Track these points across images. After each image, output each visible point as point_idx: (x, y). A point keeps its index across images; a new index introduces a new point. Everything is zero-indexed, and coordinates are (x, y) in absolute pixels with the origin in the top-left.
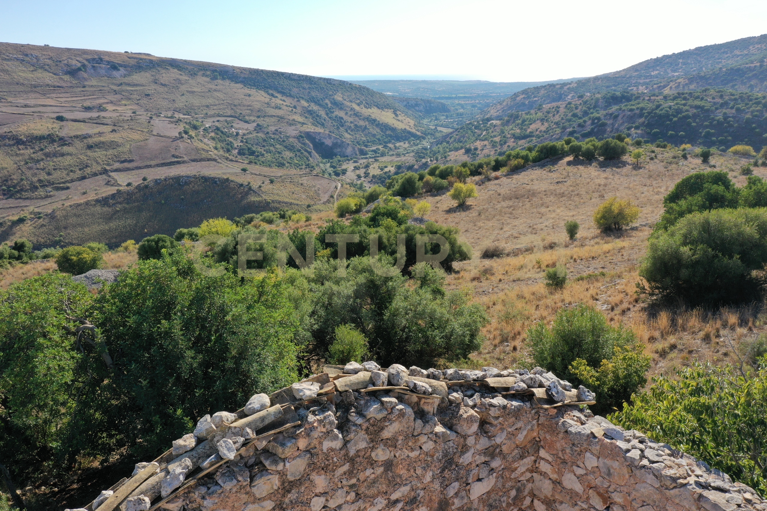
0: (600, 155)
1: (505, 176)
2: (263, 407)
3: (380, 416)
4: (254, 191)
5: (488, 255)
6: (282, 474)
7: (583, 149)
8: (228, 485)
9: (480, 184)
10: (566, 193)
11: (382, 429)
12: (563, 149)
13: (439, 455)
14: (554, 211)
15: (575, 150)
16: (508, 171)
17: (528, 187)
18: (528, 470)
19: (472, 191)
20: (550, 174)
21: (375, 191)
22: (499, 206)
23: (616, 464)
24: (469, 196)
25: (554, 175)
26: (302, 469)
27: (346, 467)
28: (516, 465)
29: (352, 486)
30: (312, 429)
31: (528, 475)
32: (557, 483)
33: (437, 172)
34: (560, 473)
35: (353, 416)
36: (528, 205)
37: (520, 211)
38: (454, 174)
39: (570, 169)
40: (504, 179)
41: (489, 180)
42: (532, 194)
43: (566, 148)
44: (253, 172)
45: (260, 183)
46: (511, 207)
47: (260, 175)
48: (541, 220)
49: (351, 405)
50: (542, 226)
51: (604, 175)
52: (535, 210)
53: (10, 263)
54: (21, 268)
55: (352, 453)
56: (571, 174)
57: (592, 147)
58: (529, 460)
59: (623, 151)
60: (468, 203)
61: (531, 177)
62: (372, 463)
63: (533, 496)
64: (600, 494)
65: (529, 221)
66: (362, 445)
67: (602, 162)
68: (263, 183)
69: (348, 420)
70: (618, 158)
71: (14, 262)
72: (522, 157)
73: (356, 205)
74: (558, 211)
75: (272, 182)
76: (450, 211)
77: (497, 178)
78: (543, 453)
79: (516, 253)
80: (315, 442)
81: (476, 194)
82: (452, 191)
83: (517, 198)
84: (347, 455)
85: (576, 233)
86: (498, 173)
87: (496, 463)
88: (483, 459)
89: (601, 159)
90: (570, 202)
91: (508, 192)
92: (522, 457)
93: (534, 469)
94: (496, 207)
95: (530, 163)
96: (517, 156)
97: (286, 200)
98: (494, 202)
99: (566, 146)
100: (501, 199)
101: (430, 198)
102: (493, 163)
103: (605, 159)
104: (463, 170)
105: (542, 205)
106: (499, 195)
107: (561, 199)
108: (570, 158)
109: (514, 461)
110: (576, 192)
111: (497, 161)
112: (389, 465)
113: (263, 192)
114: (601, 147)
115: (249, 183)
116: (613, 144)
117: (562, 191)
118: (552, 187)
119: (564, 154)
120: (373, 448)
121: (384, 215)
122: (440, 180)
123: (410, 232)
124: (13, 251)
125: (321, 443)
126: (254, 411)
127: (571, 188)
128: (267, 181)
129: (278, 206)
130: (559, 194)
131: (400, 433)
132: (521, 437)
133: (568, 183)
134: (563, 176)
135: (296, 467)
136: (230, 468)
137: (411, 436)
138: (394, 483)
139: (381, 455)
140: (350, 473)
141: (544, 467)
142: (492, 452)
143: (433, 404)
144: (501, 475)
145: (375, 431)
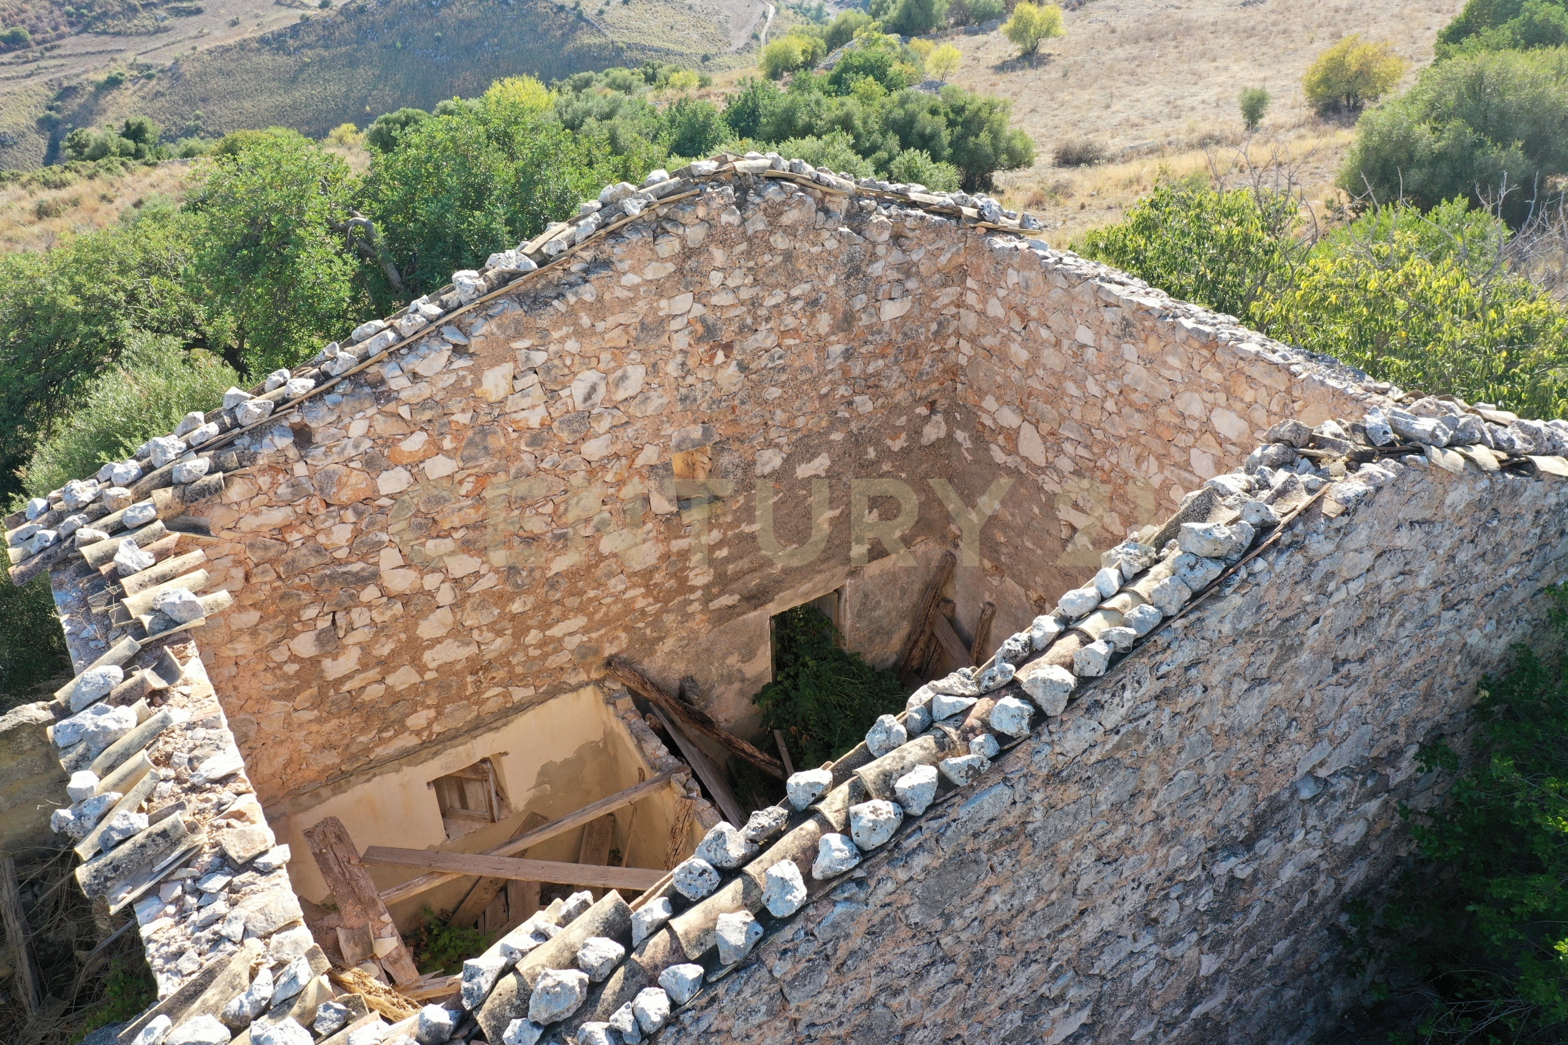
2: (662, 179)
3: (779, 199)
4: (588, 22)
5: (1069, 159)
6: (683, 239)
8: (635, 238)
9: (1070, 6)
10: (1260, 27)
11: (781, 213)
13: (844, 257)
14: (1226, 69)
17: (1178, 15)
18: (952, 302)
19: (1053, 22)
21: (845, 21)
22: (1108, 58)
23: (1033, 274)
24: (1047, 33)
26: (701, 237)
27: (744, 246)
28: (936, 293)
29: (750, 269)
30: (711, 199)
31: (953, 310)
32: (982, 313)
34: (985, 302)
35: (752, 197)
36: (1172, 54)
37: (1152, 69)
42: (1184, 30)
46: (1134, 58)
48: (1194, 89)
49: (749, 188)
50: (1194, 101)
52: (1186, 67)
53: (123, 164)
54: (146, 175)
55: (750, 232)
58: (953, 291)
60: (1042, 51)
62: (771, 249)
63: (959, 335)
64: (1019, 314)
65: (1168, 90)
66: (761, 226)
68: (608, 4)
69: (746, 201)
71: (131, 163)
73: (804, 52)
74: (1235, 68)
75: (626, 1)
76: (1004, 67)
78: (970, 283)
79: (1125, 157)
80: (714, 213)
81: (1061, 30)
82: (1010, 22)
83: (1151, 40)
84: (744, 233)
85: (1261, 116)
87: (911, 284)
88: (896, 275)
90: (1265, 49)
91: (1132, 25)
92: (944, 285)
93: (959, 304)
94: (1104, 58)
97: (657, 44)
98: (1099, 47)
100: (1115, 41)
101: (964, 40)
105: (1203, 55)
106: (1113, 31)
109: (935, 288)
110: (1282, 27)
112: (788, 256)
113: (608, 25)
117: (1251, 24)
118: (1231, 15)
120: (771, 233)
121: (858, 69)
123: (909, 106)
125: (719, 215)
126: (654, 183)
127: (1273, 17)
129: (640, 56)
130: (1245, 31)
131: (800, 222)
132: (943, 259)
135: (695, 234)
136: (635, 226)
137: (812, 228)
138: (794, 277)
139: (780, 242)
140: (748, 254)
141: (971, 299)
142: (907, 270)
143: (840, 205)
144: (918, 301)
145: (774, 214)
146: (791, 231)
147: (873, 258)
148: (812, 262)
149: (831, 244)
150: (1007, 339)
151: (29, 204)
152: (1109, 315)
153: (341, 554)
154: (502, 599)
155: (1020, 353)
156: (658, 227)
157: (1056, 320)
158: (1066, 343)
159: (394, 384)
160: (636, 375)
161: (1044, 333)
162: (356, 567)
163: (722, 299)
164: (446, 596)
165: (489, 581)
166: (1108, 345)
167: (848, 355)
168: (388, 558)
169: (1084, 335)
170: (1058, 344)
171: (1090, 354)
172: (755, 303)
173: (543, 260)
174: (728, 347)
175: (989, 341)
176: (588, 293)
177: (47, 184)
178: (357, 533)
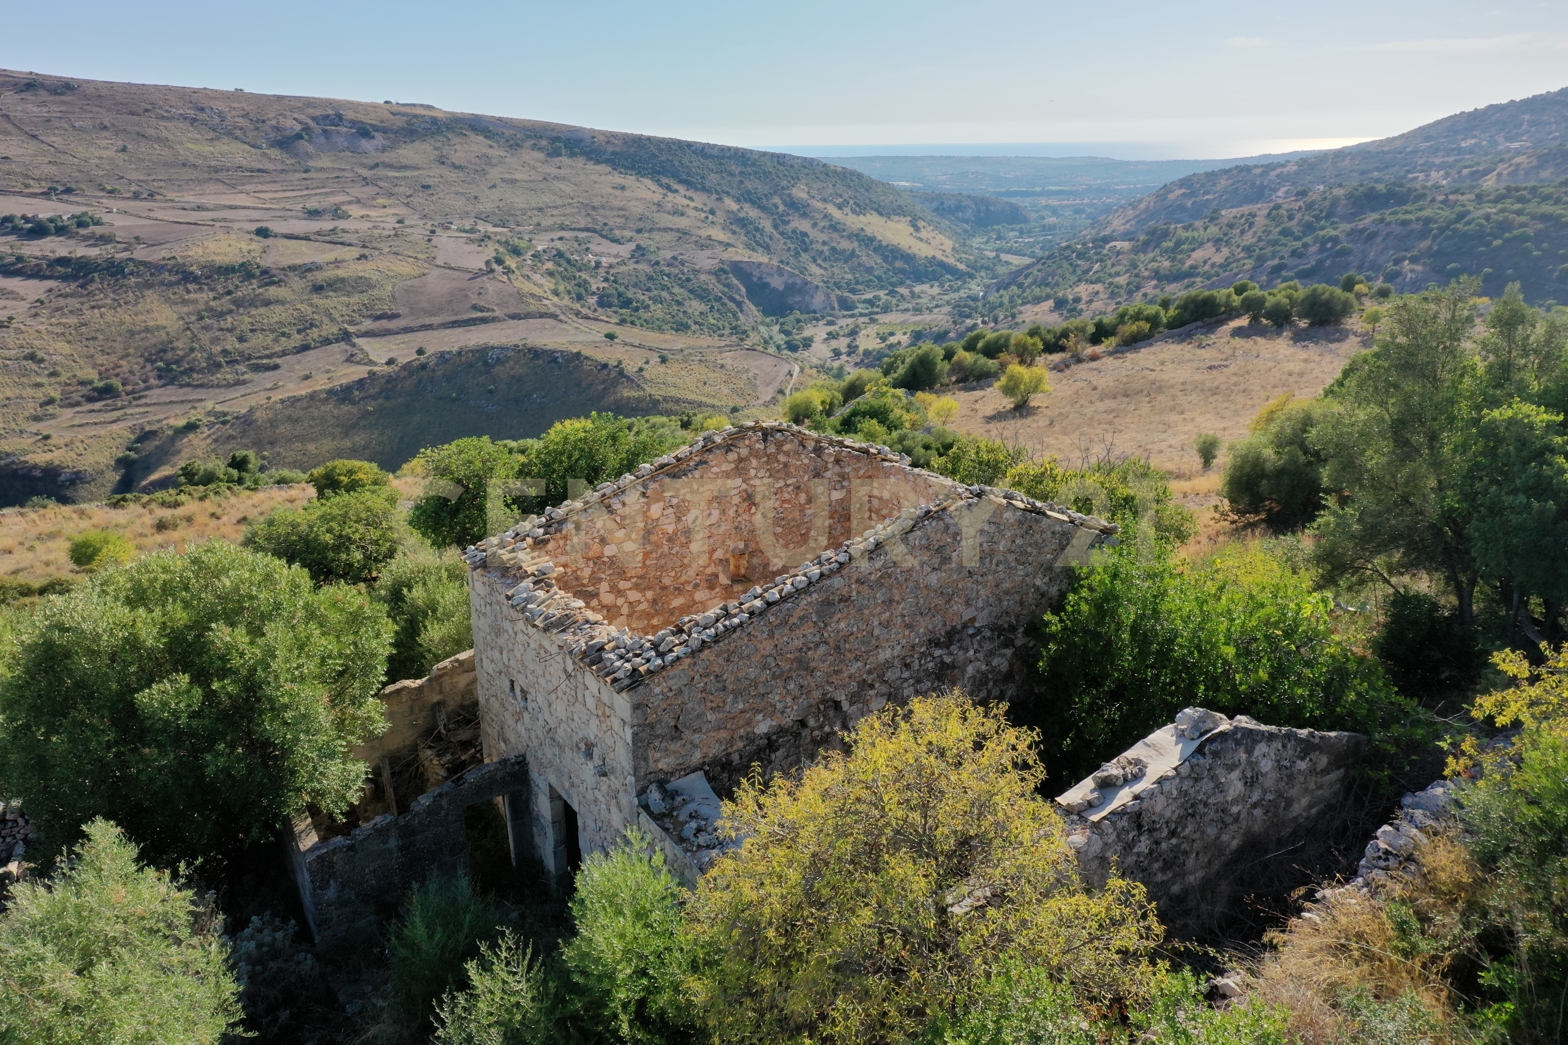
0: (1301, 317)
1: (1111, 354)
3: (781, 439)
6: (739, 454)
7: (1267, 304)
8: (718, 452)
9: (1057, 368)
10: (1223, 387)
12: (1228, 305)
13: (812, 468)
14: (1193, 420)
15: (1252, 307)
16: (1118, 345)
17: (1152, 376)
19: (1041, 381)
20: (1199, 352)
21: (859, 378)
22: (1089, 411)
24: (1035, 389)
25: (1206, 354)
26: (747, 454)
27: (765, 459)
29: (768, 470)
33: (980, 345)
36: (1145, 408)
37: (1128, 420)
38: (1012, 348)
39: (1238, 342)
40: (1108, 362)
41: (1079, 361)
42: (1155, 389)
43: (1236, 300)
44: (628, 340)
45: (640, 364)
46: (1112, 411)
47: (640, 346)
48: (1163, 436)
49: (768, 434)
50: (1163, 446)
51: (1302, 354)
52: (1157, 418)
53: (229, 488)
54: (249, 497)
55: (768, 453)
56: (1239, 353)
57: (1287, 301)
59: (1346, 310)
60: (1032, 404)
61: (1162, 356)
62: (778, 461)
66: (773, 451)
67: (1304, 330)
68: (647, 362)
69: (767, 439)
70: (1337, 322)
71: (236, 488)
72: (1147, 319)
73: (823, 402)
74: (1199, 420)
75: (664, 360)
77: (1094, 358)
81: (1048, 387)
82: (1003, 380)
83: (1126, 396)
85: (1214, 457)
86: (1099, 349)
88: (838, 478)
89: (1303, 324)
90: (1226, 405)
91: (1112, 384)
94: (1086, 411)
95: (1161, 329)
96: (1137, 317)
97: (691, 397)
98: (1082, 402)
99: (1235, 297)
100: (1096, 397)
101: (964, 395)
102: (1091, 329)
103: (1311, 325)
104: (1030, 340)
105: (1173, 409)
106: (1095, 389)
107: (1211, 399)
108: (1243, 321)
110: (1242, 387)
111: (1099, 326)
113: (646, 381)
114: (1303, 301)
115: (620, 362)
116: (1327, 294)
117: (1216, 384)
118: (1199, 377)
119: (1232, 313)
120: (778, 454)
121: (864, 414)
122: (983, 360)
124: (230, 470)
127: (1234, 379)
128: (655, 359)
129: (675, 407)
130: (1210, 390)
131: (791, 450)
133: (1233, 369)
134: (1223, 356)
136: (718, 447)
137: (797, 453)
138: (788, 475)
139: (782, 458)
140: (767, 463)
142: (843, 477)
143: (811, 445)
145: (779, 445)
146: (787, 453)
147: (826, 469)
148: (797, 468)
149: (806, 461)
151: (149, 520)
153: (585, 581)
154: (649, 616)
156: (728, 449)
159: (615, 507)
162: (590, 589)
164: (625, 610)
165: (644, 606)
168: (604, 587)
173: (678, 459)
177: (164, 504)
178: (593, 572)
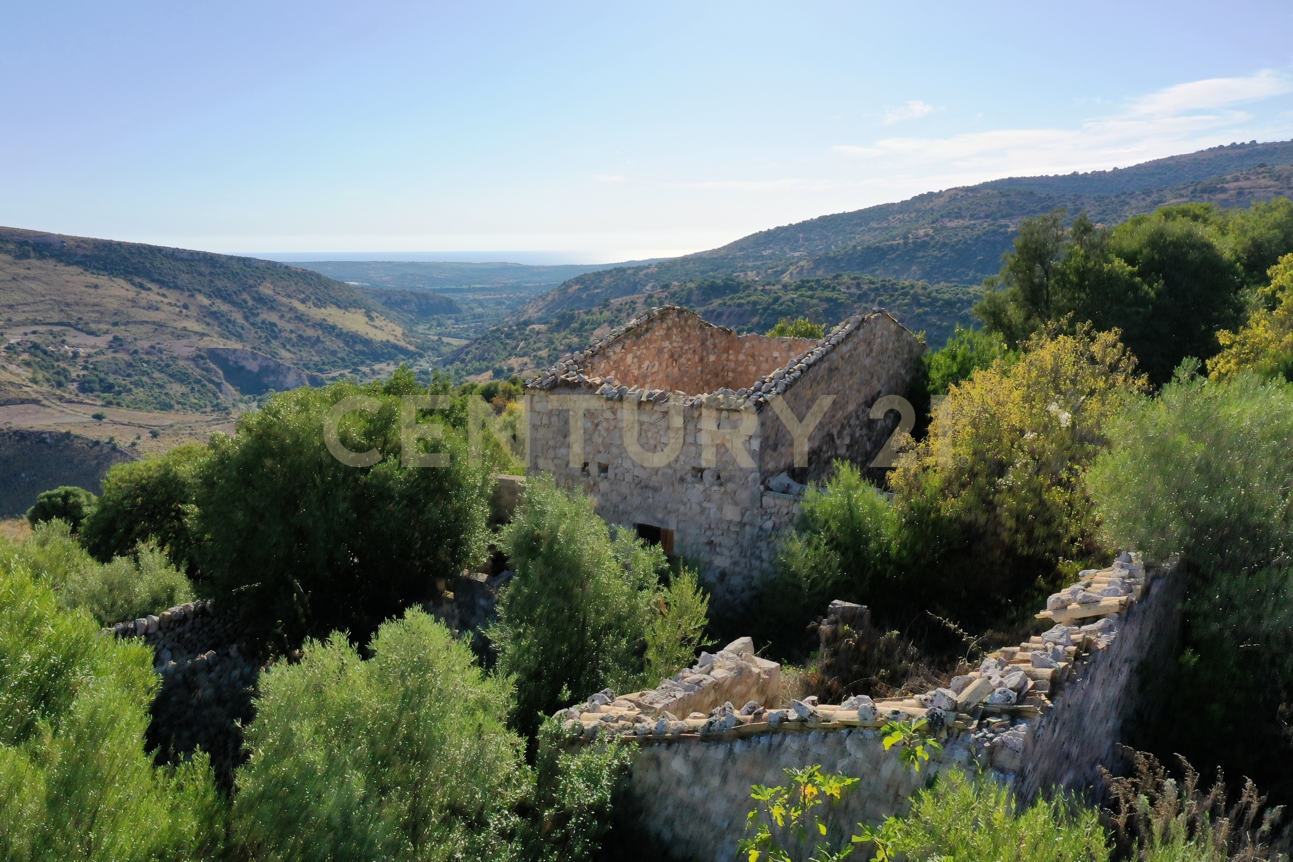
4: (121, 452)
18: (725, 359)
34: (737, 357)
44: (116, 419)
45: (132, 439)
47: (130, 424)
64: (751, 356)
68: (139, 438)
75: (155, 435)
78: (731, 352)
87: (716, 350)
93: (728, 360)
112: (689, 334)
113: (139, 454)
115: (112, 439)
128: (146, 434)
132: (723, 344)
135: (670, 322)
138: (690, 343)
141: (732, 357)
142: (715, 346)
144: (718, 356)
147: (707, 340)
149: (698, 333)
150: (747, 366)
152: (784, 345)
155: (753, 369)
157: (765, 353)
158: (770, 359)
159: (610, 354)
160: (657, 364)
161: (761, 358)
163: (675, 344)
166: (784, 354)
167: (702, 371)
169: (776, 354)
170: (767, 360)
171: (779, 360)
172: (682, 348)
174: (676, 361)
175: (740, 369)
176: (648, 335)
